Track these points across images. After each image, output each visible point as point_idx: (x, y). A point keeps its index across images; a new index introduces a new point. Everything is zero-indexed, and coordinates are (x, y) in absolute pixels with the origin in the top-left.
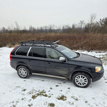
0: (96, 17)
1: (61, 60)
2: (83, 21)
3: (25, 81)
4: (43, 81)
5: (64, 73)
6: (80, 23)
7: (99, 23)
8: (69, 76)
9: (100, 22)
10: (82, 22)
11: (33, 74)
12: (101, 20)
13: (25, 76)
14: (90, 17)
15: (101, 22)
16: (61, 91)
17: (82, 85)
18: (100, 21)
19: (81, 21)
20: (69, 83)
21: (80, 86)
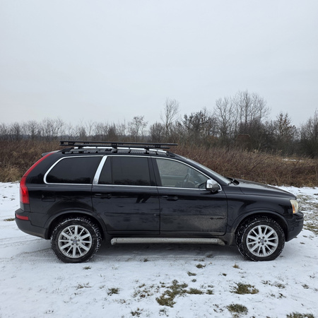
0: (178, 110)
1: (211, 187)
2: (142, 119)
3: (87, 268)
4: (146, 261)
5: (214, 227)
6: (132, 123)
7: (182, 124)
8: (230, 232)
9: (185, 123)
10: (138, 121)
11: (114, 241)
12: (186, 117)
13: (82, 255)
14: (165, 107)
15: (188, 122)
16: (225, 275)
17: (265, 254)
18: (184, 120)
19: (135, 118)
20: (224, 256)
21: (261, 256)
